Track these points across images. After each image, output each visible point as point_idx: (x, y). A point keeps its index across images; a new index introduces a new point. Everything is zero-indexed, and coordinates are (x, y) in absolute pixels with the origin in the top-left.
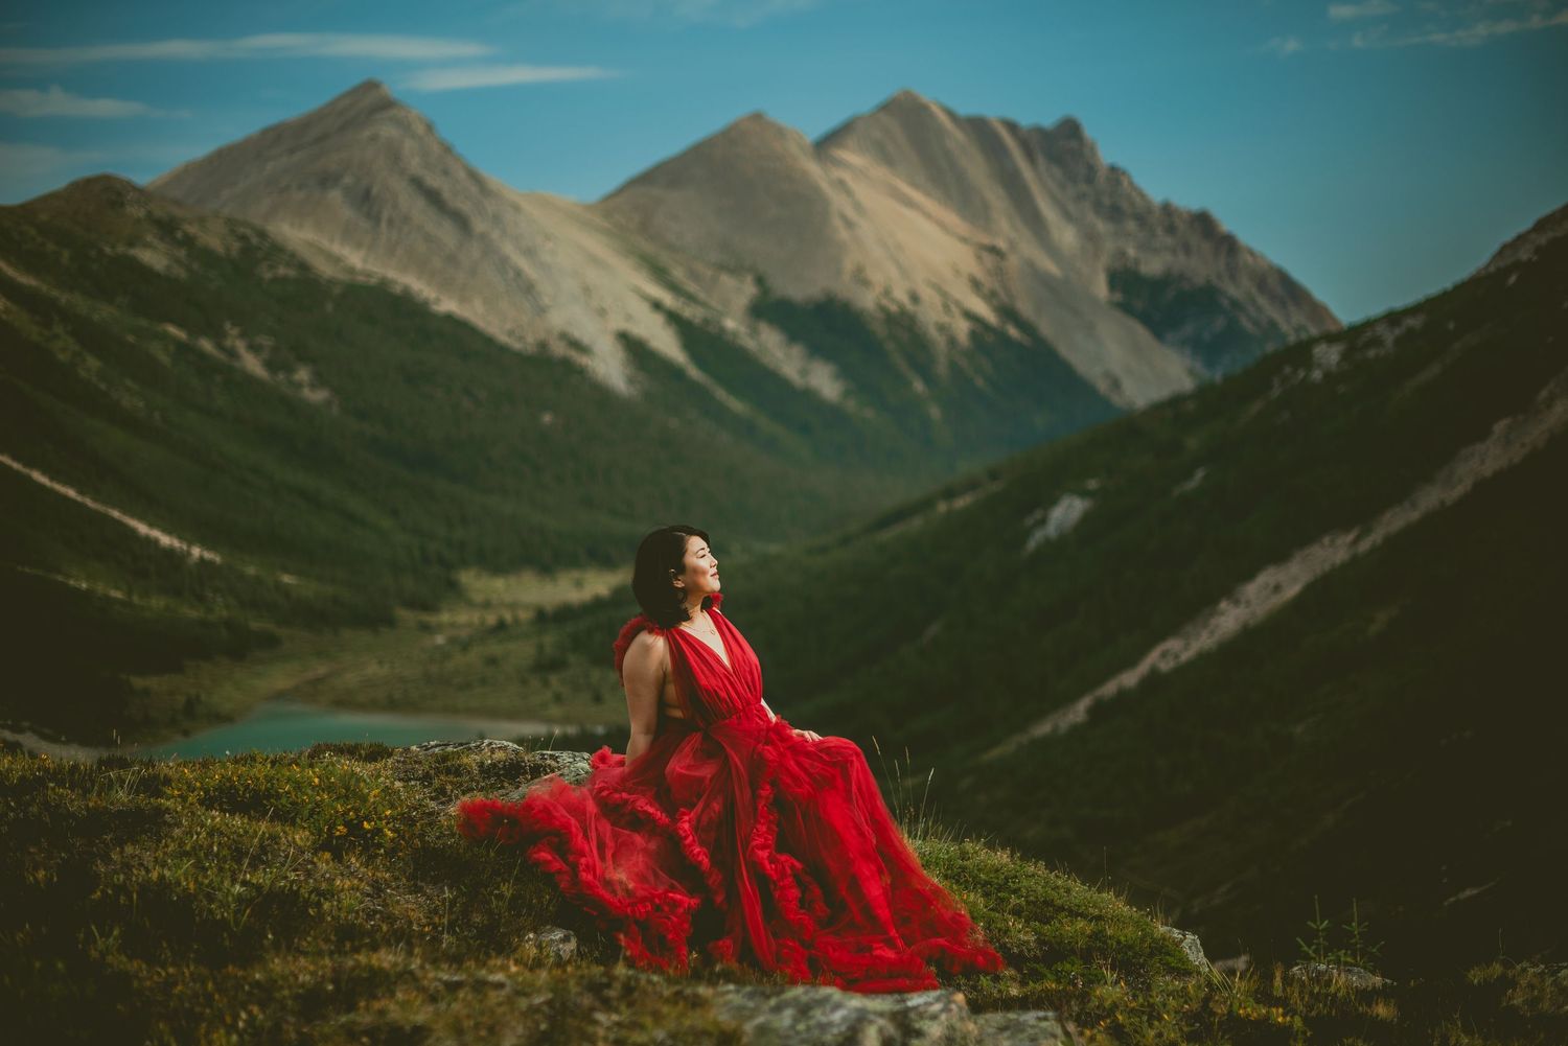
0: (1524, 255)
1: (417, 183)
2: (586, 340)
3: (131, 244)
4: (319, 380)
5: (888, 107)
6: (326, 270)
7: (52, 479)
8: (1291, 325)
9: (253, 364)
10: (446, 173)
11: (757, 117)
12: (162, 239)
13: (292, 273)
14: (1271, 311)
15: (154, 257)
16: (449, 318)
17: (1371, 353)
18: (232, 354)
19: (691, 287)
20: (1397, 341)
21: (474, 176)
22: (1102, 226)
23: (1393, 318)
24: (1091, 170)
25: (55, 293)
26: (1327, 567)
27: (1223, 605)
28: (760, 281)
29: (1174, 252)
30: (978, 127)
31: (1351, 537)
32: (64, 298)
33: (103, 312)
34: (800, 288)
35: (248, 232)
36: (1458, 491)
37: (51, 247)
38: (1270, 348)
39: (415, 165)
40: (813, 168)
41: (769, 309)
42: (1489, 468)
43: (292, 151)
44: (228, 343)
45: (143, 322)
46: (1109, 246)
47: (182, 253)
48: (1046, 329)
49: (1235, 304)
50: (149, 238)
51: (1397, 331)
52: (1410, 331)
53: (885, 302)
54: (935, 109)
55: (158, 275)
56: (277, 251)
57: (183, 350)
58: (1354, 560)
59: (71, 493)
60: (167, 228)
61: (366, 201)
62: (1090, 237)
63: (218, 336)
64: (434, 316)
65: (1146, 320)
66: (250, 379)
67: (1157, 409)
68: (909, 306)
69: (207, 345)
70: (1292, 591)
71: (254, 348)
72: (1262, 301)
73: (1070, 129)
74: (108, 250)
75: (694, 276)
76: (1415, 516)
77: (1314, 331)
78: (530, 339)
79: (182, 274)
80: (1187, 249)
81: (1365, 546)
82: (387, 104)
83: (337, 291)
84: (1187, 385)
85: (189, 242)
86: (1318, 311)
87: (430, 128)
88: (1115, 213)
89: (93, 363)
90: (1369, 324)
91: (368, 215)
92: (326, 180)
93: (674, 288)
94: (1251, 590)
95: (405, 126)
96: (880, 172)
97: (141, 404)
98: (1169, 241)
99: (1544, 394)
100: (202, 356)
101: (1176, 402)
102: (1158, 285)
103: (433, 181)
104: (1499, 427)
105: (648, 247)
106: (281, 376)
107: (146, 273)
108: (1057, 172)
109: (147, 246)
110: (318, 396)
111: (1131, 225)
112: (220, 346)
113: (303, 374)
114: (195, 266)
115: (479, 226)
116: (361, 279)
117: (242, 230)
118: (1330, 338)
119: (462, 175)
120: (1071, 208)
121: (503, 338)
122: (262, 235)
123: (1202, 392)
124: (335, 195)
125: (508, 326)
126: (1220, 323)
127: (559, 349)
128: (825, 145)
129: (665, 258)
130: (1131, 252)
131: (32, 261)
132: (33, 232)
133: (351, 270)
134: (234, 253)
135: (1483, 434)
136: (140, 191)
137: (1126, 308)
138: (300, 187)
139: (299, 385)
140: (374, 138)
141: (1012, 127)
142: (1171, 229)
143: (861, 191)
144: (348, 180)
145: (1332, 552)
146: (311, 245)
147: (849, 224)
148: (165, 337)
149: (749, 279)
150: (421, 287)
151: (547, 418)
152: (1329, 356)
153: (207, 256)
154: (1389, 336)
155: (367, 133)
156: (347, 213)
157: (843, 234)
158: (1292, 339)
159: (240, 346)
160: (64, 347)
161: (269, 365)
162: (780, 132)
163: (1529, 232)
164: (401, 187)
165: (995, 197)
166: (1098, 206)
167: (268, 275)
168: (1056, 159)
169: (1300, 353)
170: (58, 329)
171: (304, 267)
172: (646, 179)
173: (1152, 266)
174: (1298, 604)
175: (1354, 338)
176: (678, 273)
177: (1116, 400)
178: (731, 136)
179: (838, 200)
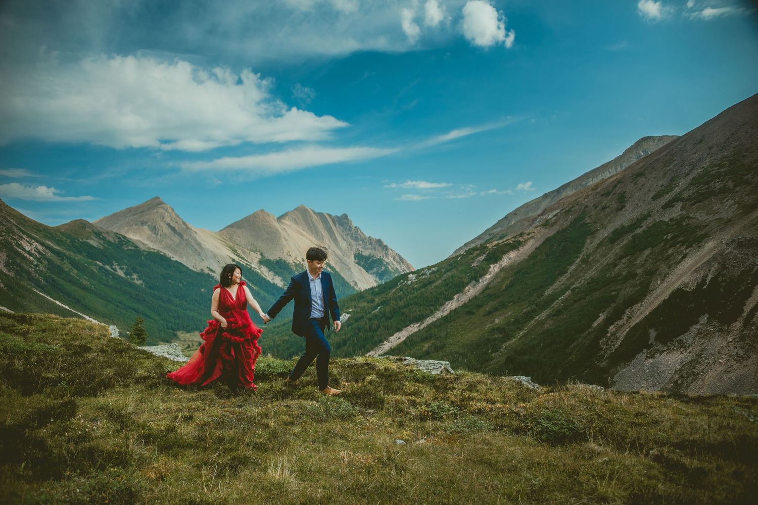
0: (462, 252)
1: (169, 225)
2: (214, 270)
3: (87, 239)
4: (140, 278)
5: (296, 209)
6: (142, 248)
7: (62, 303)
8: (403, 269)
9: (121, 273)
10: (177, 222)
11: (262, 211)
12: (96, 238)
13: (133, 248)
14: (397, 266)
15: (94, 243)
16: (176, 262)
17: (423, 277)
18: (115, 270)
19: (243, 256)
20: (430, 274)
21: (184, 223)
22: (353, 242)
23: (429, 268)
24: (350, 227)
25: (65, 251)
26: (412, 333)
27: (385, 342)
28: (261, 254)
29: (371, 249)
30: (321, 215)
31: (419, 324)
32: (67, 253)
33: (78, 257)
34: (273, 257)
35: (121, 236)
36: (446, 313)
37: (64, 239)
38: (396, 275)
39: (168, 220)
40: (277, 225)
41: (264, 262)
42: (453, 307)
43: (134, 215)
44: (114, 267)
45: (90, 260)
46: (355, 247)
47: (102, 242)
48: (337, 269)
49: (387, 263)
50: (93, 237)
51: (430, 271)
52: (433, 271)
53: (295, 261)
54: (309, 209)
55: (95, 247)
56: (129, 241)
57: (101, 268)
58: (419, 330)
59: (67, 307)
60: (98, 234)
61: (154, 229)
62: (350, 245)
63: (111, 265)
64: (172, 261)
65: (364, 267)
66: (120, 277)
67: (367, 291)
68: (302, 262)
69: (107, 267)
70: (403, 339)
71: (121, 269)
72: (394, 263)
73: (345, 216)
74: (81, 240)
75: (244, 252)
76: (435, 319)
77: (408, 271)
78: (198, 269)
79: (102, 247)
80: (375, 249)
81: (422, 327)
82: (162, 203)
83: (146, 253)
84: (375, 285)
85: (104, 239)
86: (408, 267)
87: (173, 210)
88: (356, 239)
89: (75, 271)
90: (423, 269)
91: (155, 233)
92: (143, 223)
93: (238, 256)
94: (392, 338)
95: (166, 210)
96: (295, 226)
97: (89, 283)
98: (370, 246)
99: (467, 288)
100: (106, 270)
101: (372, 289)
102: (367, 258)
103: (173, 224)
104: (456, 297)
105: (231, 244)
106: (128, 276)
107: (92, 247)
108: (341, 228)
109: (92, 239)
110: (139, 282)
111: (361, 242)
112: (112, 268)
113: (135, 276)
114: (105, 245)
115: (185, 237)
116: (152, 250)
117: (119, 236)
118: (413, 273)
119: (181, 223)
120: (345, 237)
121: (191, 268)
122: (125, 237)
123: (379, 286)
124: (146, 227)
125: (192, 265)
126: (383, 268)
127: (206, 271)
128: (280, 219)
129: (236, 248)
130: (360, 249)
131: (59, 242)
132: (59, 234)
133: (149, 248)
134: (117, 242)
135: (451, 299)
136: (91, 224)
137: (359, 264)
138: (136, 225)
139: (134, 279)
140: (157, 212)
141: (330, 216)
142: (371, 244)
143: (289, 231)
144: (149, 223)
145: (413, 329)
146: (138, 241)
147: (286, 240)
148: (96, 265)
149: (259, 253)
150: (169, 254)
151: (203, 290)
152: (412, 277)
153: (110, 243)
154: (428, 273)
155: (155, 211)
156: (149, 232)
157: (285, 242)
158: (402, 273)
159: (118, 268)
160: (67, 267)
161: (125, 273)
162: (268, 215)
163: (462, 247)
164: (164, 226)
165: (325, 234)
166: (352, 236)
167: (126, 248)
168: (341, 225)
169: (405, 276)
170: (66, 261)
171: (136, 247)
172: (231, 226)
173: (366, 253)
174: (405, 342)
175: (418, 273)
176: (239, 252)
177: (356, 288)
178: (255, 215)
179: (283, 234)
